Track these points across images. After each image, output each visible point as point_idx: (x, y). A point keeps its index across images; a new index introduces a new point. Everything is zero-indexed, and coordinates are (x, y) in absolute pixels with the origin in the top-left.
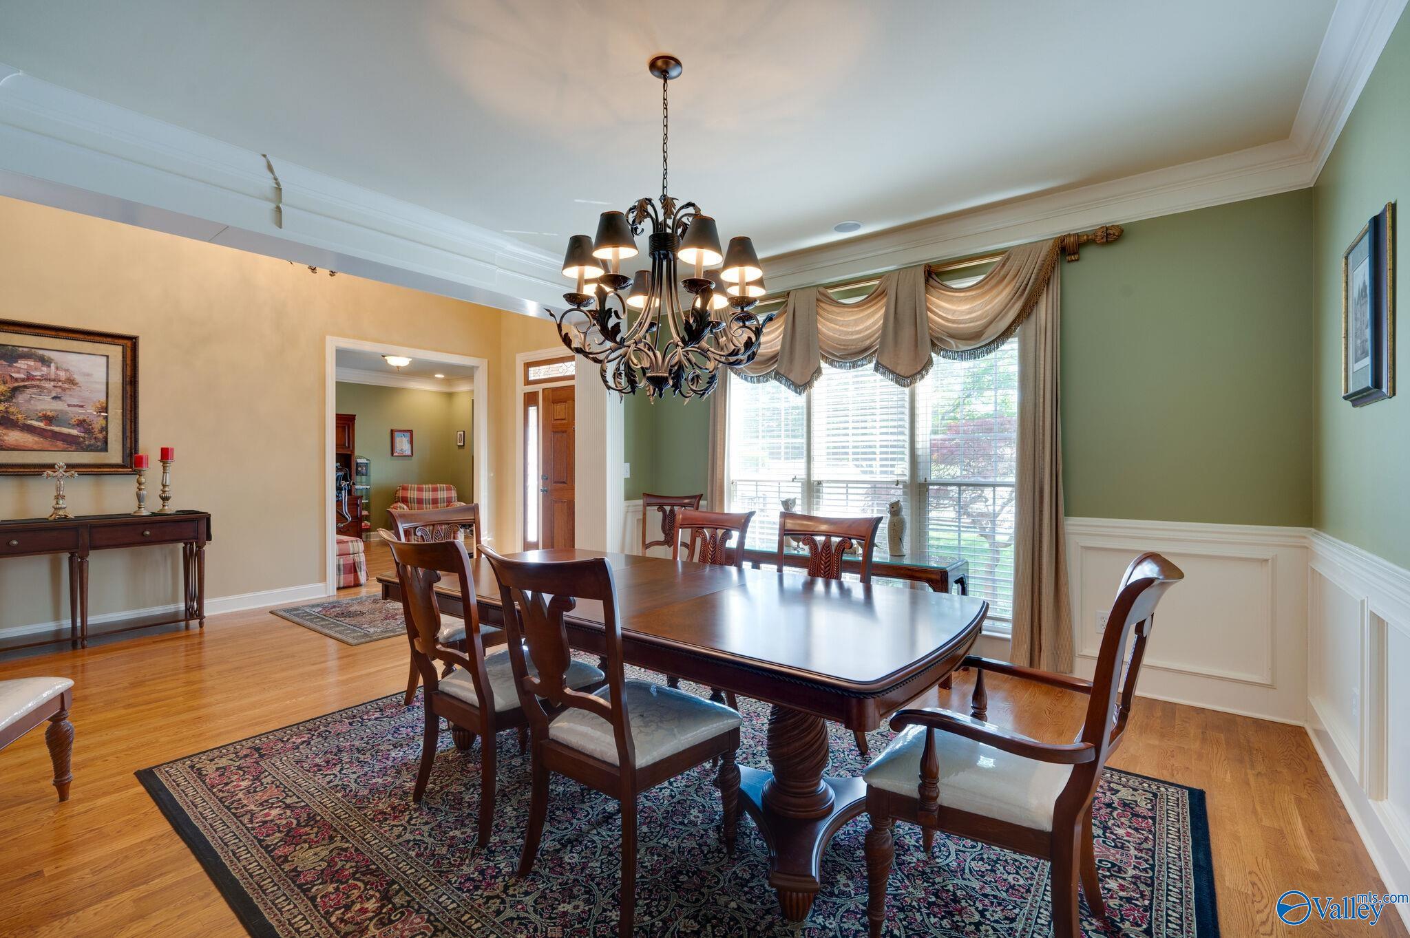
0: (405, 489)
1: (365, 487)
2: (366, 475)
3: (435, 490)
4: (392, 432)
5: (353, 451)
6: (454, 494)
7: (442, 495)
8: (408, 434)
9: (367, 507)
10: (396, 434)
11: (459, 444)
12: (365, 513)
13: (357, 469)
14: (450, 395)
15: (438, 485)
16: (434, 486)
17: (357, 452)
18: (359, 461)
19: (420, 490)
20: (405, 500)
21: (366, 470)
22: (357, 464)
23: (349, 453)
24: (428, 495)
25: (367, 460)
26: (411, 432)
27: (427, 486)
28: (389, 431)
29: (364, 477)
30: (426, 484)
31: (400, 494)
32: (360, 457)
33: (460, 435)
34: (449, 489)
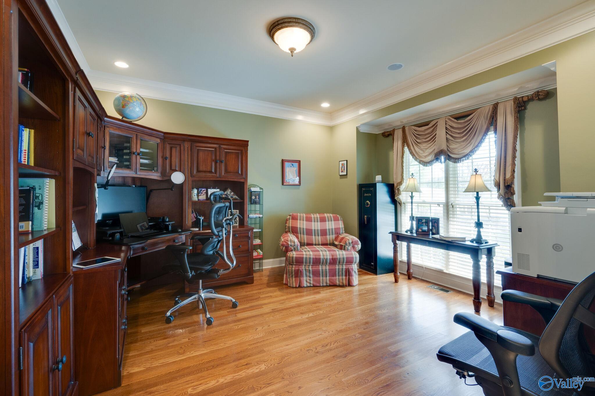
0: (294, 218)
1: (258, 216)
2: (259, 204)
3: (323, 220)
4: (283, 161)
5: (246, 179)
6: (341, 225)
7: (330, 225)
8: (296, 165)
9: (260, 235)
10: (286, 164)
11: (341, 174)
12: (257, 242)
13: (251, 198)
14: (331, 129)
15: (326, 215)
16: (322, 216)
17: (250, 180)
18: (253, 189)
19: (309, 220)
20: (294, 231)
21: (259, 198)
22: (251, 192)
23: (242, 180)
24: (316, 226)
25: (261, 188)
26: (299, 162)
27: (315, 216)
28: (280, 161)
29: (258, 206)
30: (315, 212)
31: (290, 223)
32: (255, 186)
33: (343, 164)
34: (336, 219)
